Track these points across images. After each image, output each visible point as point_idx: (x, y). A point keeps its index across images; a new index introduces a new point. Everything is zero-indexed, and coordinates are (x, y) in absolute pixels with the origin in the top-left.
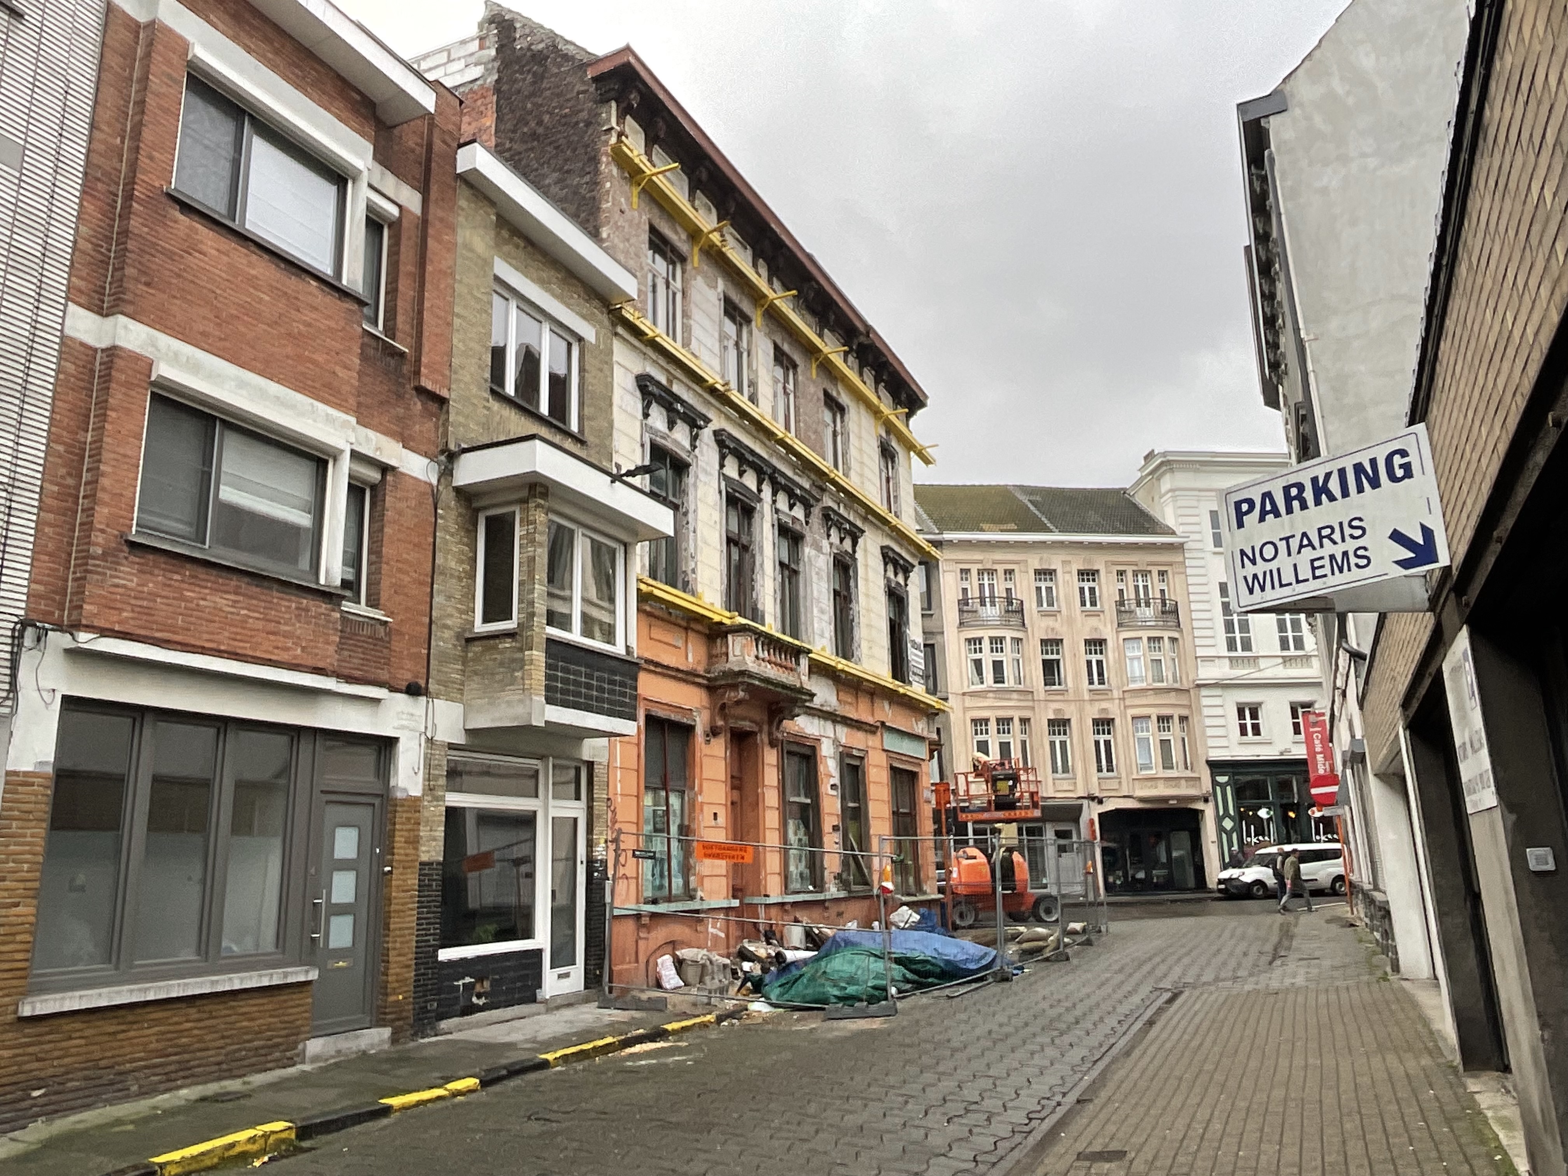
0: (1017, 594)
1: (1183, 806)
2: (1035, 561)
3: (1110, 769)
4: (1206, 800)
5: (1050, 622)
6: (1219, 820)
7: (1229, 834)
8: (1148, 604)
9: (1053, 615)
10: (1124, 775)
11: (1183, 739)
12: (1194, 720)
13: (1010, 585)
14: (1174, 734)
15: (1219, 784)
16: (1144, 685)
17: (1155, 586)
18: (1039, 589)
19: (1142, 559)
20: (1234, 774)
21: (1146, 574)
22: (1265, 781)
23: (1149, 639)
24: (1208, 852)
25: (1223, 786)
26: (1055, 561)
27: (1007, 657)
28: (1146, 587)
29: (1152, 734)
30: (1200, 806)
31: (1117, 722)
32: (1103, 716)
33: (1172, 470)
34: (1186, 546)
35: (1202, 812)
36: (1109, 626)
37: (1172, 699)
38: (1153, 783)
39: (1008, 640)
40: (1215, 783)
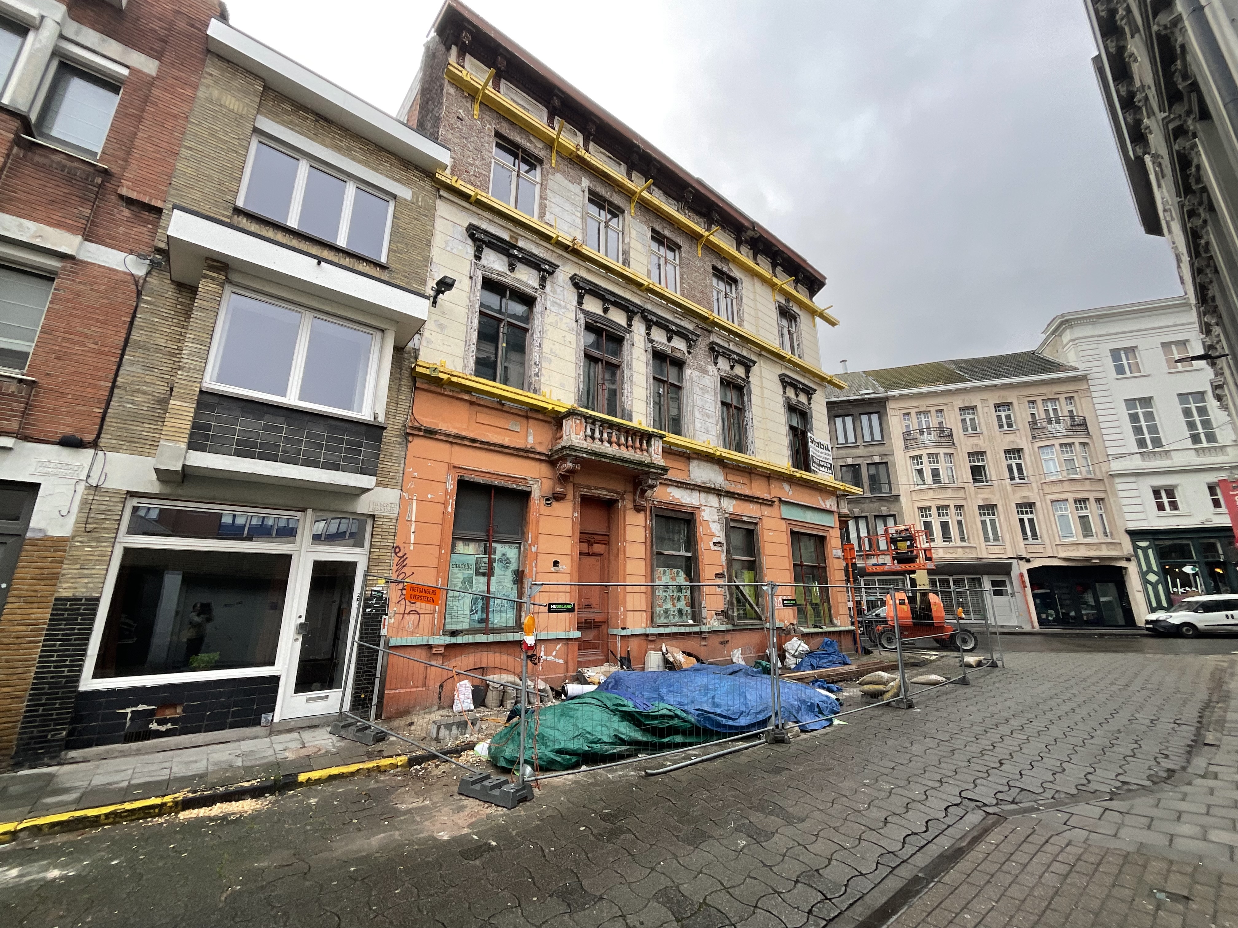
0: (947, 424)
1: (1107, 563)
2: (959, 401)
3: (1035, 538)
4: (1128, 560)
5: (974, 441)
6: (1143, 575)
7: (1154, 586)
8: (1058, 422)
9: (977, 435)
10: (1047, 542)
11: (1101, 515)
12: (1111, 501)
13: (941, 419)
14: (1092, 511)
15: (1140, 548)
16: (1060, 478)
17: (1064, 408)
18: (964, 420)
19: (1049, 391)
20: (1155, 539)
21: (1054, 400)
22: (1188, 545)
23: (1061, 445)
24: (1135, 599)
25: (1144, 549)
26: (975, 400)
27: (942, 466)
28: (1055, 410)
29: (1071, 513)
30: (1123, 564)
31: (1038, 504)
32: (1025, 501)
33: (1071, 327)
34: (1089, 377)
35: (1125, 568)
36: (1024, 439)
37: (1087, 486)
38: (1075, 547)
39: (942, 455)
40: (1136, 548)
